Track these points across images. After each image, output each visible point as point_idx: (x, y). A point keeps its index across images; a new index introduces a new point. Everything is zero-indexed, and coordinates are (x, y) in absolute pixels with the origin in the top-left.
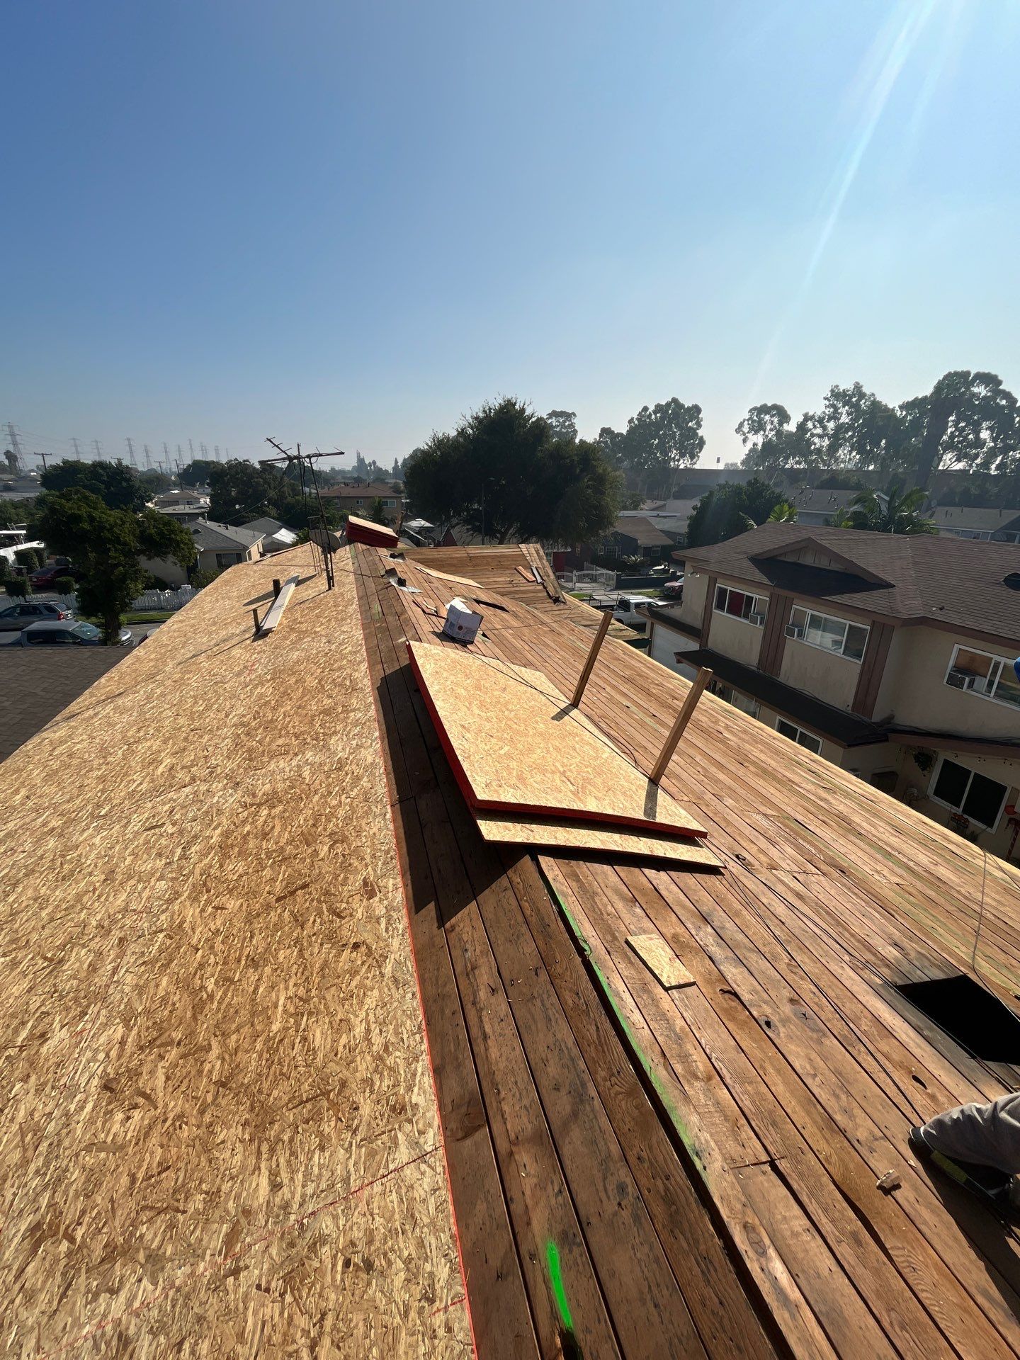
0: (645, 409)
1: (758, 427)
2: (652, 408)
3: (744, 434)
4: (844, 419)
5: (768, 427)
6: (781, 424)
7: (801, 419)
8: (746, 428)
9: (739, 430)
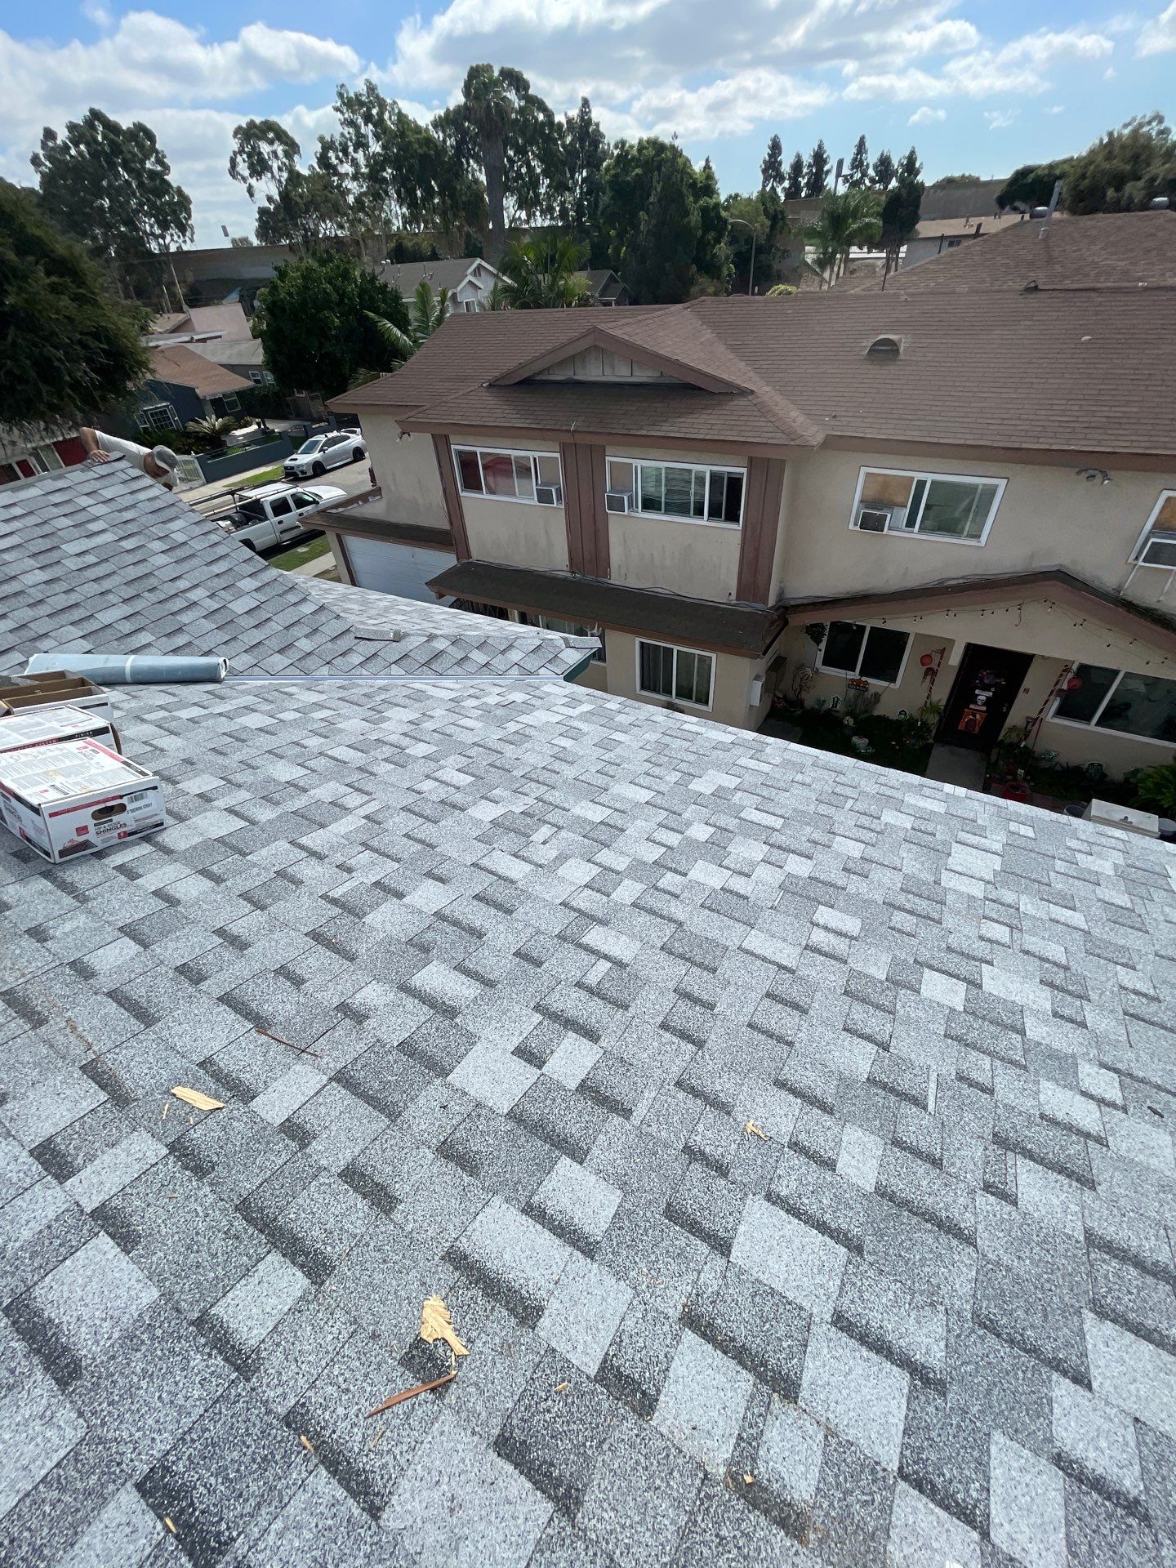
0: (49, 134)
1: (259, 167)
2: (62, 135)
3: (244, 179)
4: (375, 147)
5: (275, 165)
6: (288, 155)
7: (318, 147)
8: (243, 168)
9: (233, 170)
